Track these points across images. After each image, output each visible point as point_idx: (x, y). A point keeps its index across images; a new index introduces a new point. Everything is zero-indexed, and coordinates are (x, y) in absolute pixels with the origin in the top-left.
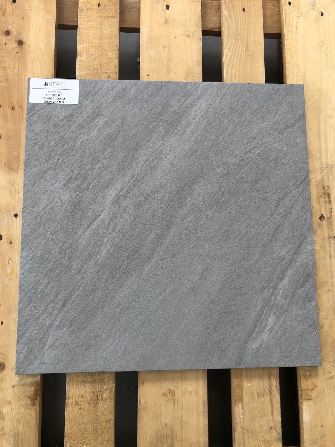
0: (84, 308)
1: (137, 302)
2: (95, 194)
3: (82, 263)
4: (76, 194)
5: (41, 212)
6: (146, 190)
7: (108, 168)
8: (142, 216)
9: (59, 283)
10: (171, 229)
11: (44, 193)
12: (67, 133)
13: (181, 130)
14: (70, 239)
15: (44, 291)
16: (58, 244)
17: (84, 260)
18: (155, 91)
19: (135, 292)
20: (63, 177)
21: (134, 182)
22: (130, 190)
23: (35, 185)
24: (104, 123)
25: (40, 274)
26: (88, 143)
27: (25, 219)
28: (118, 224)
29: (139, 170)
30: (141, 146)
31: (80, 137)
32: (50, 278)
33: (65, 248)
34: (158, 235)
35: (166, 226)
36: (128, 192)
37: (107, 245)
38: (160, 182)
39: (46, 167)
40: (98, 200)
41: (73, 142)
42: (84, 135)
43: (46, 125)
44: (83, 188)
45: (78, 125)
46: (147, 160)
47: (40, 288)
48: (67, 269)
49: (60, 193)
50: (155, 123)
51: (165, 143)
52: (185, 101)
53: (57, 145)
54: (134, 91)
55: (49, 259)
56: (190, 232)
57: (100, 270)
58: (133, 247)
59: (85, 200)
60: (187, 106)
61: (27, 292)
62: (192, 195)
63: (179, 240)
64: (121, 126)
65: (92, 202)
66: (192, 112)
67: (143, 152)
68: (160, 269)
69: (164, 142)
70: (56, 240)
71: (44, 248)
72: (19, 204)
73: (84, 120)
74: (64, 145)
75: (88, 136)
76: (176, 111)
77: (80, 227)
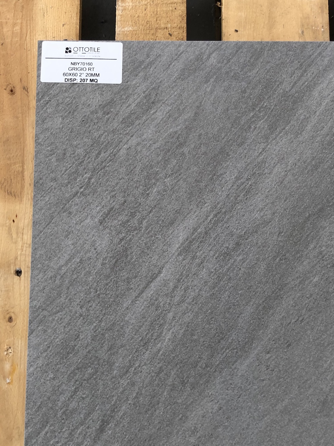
0: (136, 435)
1: (226, 427)
2: (152, 236)
3: (131, 356)
4: (121, 236)
5: (63, 268)
6: (237, 230)
7: (173, 193)
8: (231, 274)
9: (93, 392)
10: (282, 298)
11: (67, 236)
12: (104, 133)
13: (296, 125)
14: (111, 315)
15: (68, 406)
16: (91, 323)
17: (134, 351)
18: (250, 59)
19: (222, 409)
20: (98, 208)
21: (215, 216)
22: (210, 229)
23: (53, 221)
24: (165, 116)
25: (61, 376)
26: (139, 150)
27: (36, 280)
28: (191, 288)
29: (225, 194)
30: (228, 153)
31: (126, 141)
32: (78, 383)
33: (103, 330)
34: (260, 308)
35: (273, 292)
36: (206, 233)
37: (173, 324)
38: (262, 214)
39: (70, 191)
40: (157, 248)
41: (114, 148)
42: (132, 136)
43: (68, 121)
44: (132, 227)
45: (121, 120)
46: (237, 178)
47: (61, 400)
48: (107, 366)
49: (93, 235)
50: (252, 114)
51: (269, 148)
52: (302, 75)
53: (88, 153)
54: (215, 59)
55: (76, 348)
56: (316, 303)
57: (161, 370)
58: (217, 329)
59: (136, 246)
60: (306, 83)
61: (40, 407)
62: (318, 237)
63: (297, 318)
64: (195, 120)
65: (146, 251)
66: (316, 93)
67: (231, 164)
68: (264, 368)
69: (268, 145)
70: (88, 316)
71: (68, 330)
72: (24, 252)
73: (131, 111)
74: (99, 153)
75: (139, 138)
76: (287, 92)
77: (127, 293)
